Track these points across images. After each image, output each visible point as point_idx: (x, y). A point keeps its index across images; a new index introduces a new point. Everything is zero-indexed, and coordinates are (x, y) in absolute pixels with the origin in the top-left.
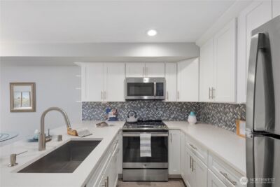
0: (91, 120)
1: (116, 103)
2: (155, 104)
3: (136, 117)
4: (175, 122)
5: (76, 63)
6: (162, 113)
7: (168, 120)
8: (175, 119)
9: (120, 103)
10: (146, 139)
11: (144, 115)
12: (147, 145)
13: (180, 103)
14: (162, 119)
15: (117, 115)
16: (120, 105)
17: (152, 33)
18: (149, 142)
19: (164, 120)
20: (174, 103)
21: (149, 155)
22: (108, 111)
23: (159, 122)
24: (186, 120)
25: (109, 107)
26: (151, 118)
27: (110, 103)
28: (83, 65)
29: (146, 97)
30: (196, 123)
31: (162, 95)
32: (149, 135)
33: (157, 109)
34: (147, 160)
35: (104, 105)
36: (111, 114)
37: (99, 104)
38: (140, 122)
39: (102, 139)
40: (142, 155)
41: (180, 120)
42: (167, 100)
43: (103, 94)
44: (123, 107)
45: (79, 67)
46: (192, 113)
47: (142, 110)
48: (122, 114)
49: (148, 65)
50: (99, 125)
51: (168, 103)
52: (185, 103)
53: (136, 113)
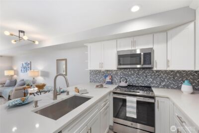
0: (95, 82)
1: (111, 71)
2: (144, 72)
3: (126, 82)
4: (166, 89)
5: (85, 44)
6: (151, 80)
7: (158, 87)
8: (167, 87)
9: (115, 71)
10: (132, 102)
11: (134, 81)
12: (132, 107)
13: (172, 71)
14: (152, 85)
15: (112, 80)
16: (114, 73)
17: (135, 9)
18: (135, 105)
19: (153, 87)
20: (166, 71)
21: (135, 116)
22: (106, 77)
23: (149, 88)
24: (179, 88)
25: (107, 73)
26: (140, 84)
27: (107, 71)
28: (89, 45)
29: (138, 66)
30: (192, 93)
31: (150, 64)
32: (135, 99)
33: (146, 77)
34: (132, 120)
35: (103, 72)
36: (108, 79)
37: (100, 72)
38: (130, 87)
39: (92, 97)
40: (128, 115)
41: (172, 88)
42: (155, 69)
43: (101, 64)
44: (116, 74)
45: (87, 47)
46: (186, 82)
47: (132, 76)
48: (116, 79)
49: (136, 39)
50: (97, 86)
51: (157, 71)
52: (178, 72)
53: (126, 80)
